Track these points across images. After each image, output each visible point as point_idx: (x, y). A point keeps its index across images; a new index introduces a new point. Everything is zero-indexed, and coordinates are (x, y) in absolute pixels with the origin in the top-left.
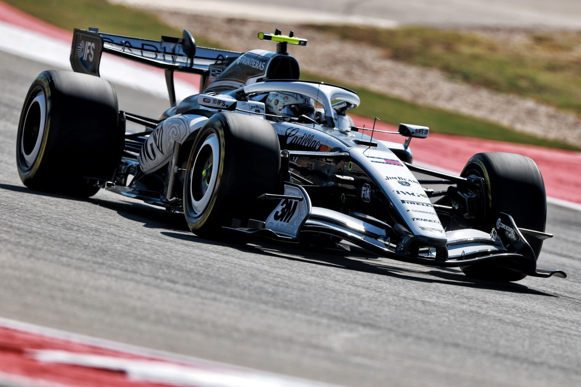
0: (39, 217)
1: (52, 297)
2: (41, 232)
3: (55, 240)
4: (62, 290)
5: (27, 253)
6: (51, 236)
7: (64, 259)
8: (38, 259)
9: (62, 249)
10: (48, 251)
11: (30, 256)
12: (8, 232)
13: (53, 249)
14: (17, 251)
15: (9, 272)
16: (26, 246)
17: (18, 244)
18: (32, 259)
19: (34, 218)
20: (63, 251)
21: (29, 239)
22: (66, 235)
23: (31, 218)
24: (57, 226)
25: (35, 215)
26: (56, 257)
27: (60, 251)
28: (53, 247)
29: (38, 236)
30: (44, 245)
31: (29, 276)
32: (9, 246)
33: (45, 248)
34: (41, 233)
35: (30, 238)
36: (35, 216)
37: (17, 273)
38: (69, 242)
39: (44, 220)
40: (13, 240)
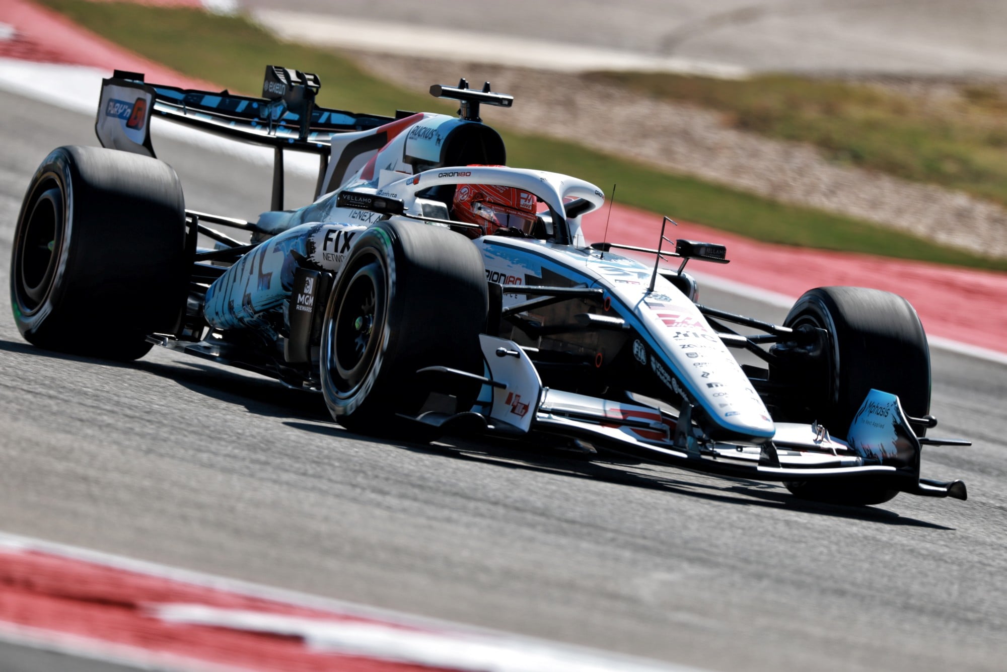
0: (163, 387)
1: (184, 518)
2: (166, 411)
3: (189, 425)
4: (200, 506)
5: (144, 447)
6: (183, 418)
7: (205, 456)
8: (161, 456)
9: (201, 440)
10: (177, 442)
11: (149, 451)
12: (113, 412)
13: (186, 439)
14: (127, 443)
15: (114, 476)
16: (142, 435)
17: (128, 432)
18: (152, 456)
19: (154, 389)
20: (202, 443)
21: (147, 424)
22: (207, 416)
23: (149, 390)
24: (192, 402)
25: (157, 384)
26: (191, 452)
27: (198, 442)
28: (185, 436)
29: (161, 419)
30: (171, 433)
31: (147, 483)
32: (115, 435)
33: (173, 437)
34: (167, 414)
35: (149, 421)
36: (157, 386)
37: (127, 479)
38: (212, 428)
39: (171, 392)
40: (120, 425)
